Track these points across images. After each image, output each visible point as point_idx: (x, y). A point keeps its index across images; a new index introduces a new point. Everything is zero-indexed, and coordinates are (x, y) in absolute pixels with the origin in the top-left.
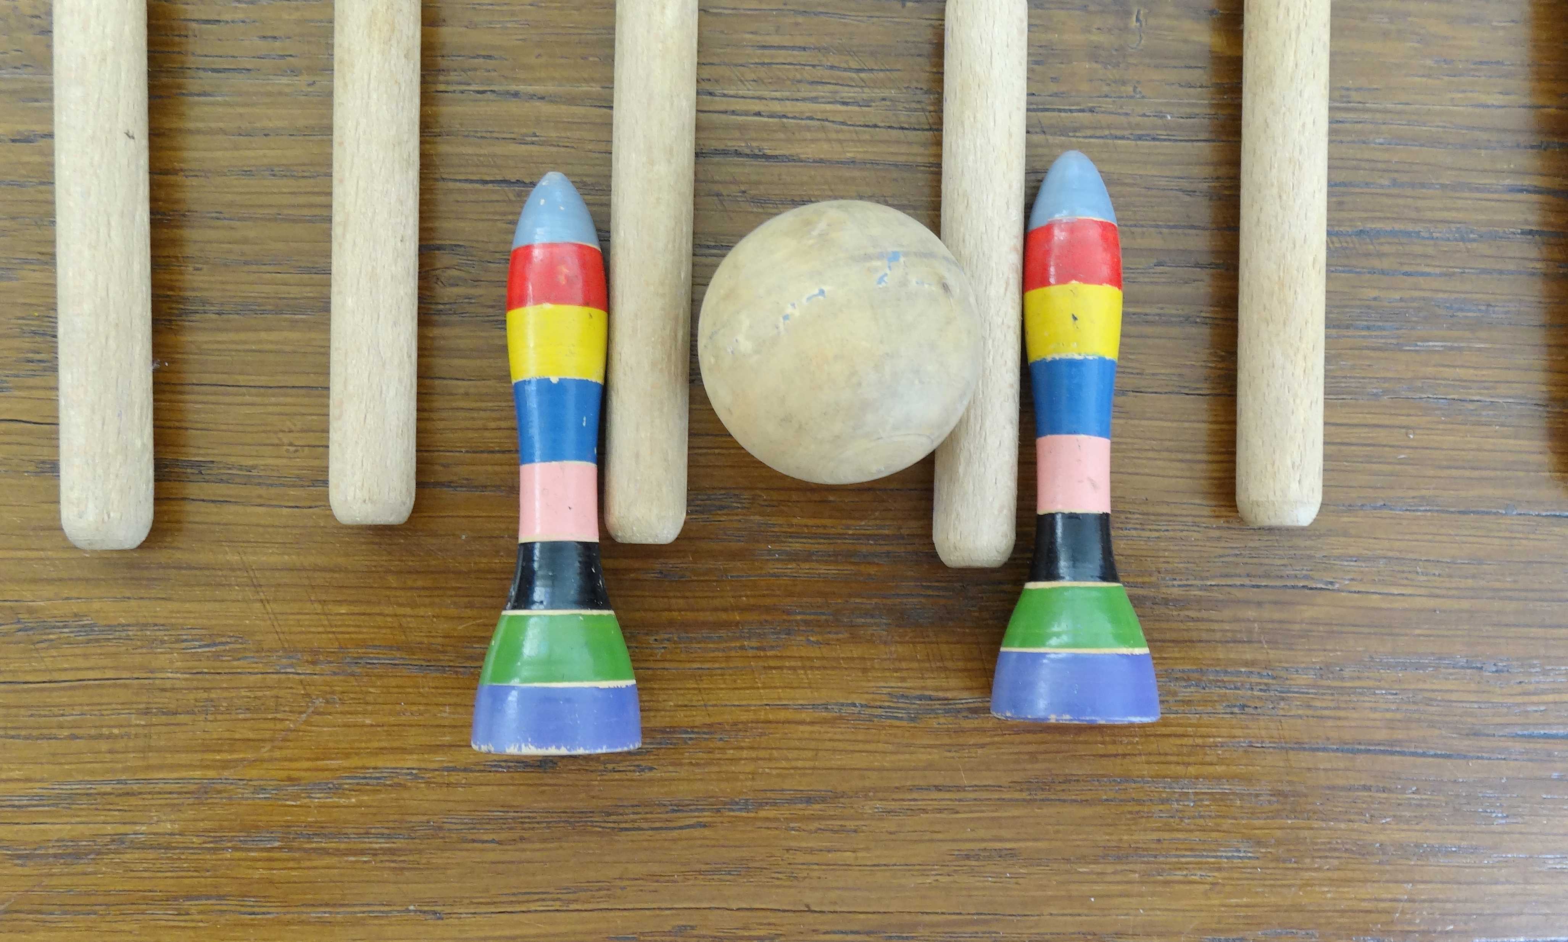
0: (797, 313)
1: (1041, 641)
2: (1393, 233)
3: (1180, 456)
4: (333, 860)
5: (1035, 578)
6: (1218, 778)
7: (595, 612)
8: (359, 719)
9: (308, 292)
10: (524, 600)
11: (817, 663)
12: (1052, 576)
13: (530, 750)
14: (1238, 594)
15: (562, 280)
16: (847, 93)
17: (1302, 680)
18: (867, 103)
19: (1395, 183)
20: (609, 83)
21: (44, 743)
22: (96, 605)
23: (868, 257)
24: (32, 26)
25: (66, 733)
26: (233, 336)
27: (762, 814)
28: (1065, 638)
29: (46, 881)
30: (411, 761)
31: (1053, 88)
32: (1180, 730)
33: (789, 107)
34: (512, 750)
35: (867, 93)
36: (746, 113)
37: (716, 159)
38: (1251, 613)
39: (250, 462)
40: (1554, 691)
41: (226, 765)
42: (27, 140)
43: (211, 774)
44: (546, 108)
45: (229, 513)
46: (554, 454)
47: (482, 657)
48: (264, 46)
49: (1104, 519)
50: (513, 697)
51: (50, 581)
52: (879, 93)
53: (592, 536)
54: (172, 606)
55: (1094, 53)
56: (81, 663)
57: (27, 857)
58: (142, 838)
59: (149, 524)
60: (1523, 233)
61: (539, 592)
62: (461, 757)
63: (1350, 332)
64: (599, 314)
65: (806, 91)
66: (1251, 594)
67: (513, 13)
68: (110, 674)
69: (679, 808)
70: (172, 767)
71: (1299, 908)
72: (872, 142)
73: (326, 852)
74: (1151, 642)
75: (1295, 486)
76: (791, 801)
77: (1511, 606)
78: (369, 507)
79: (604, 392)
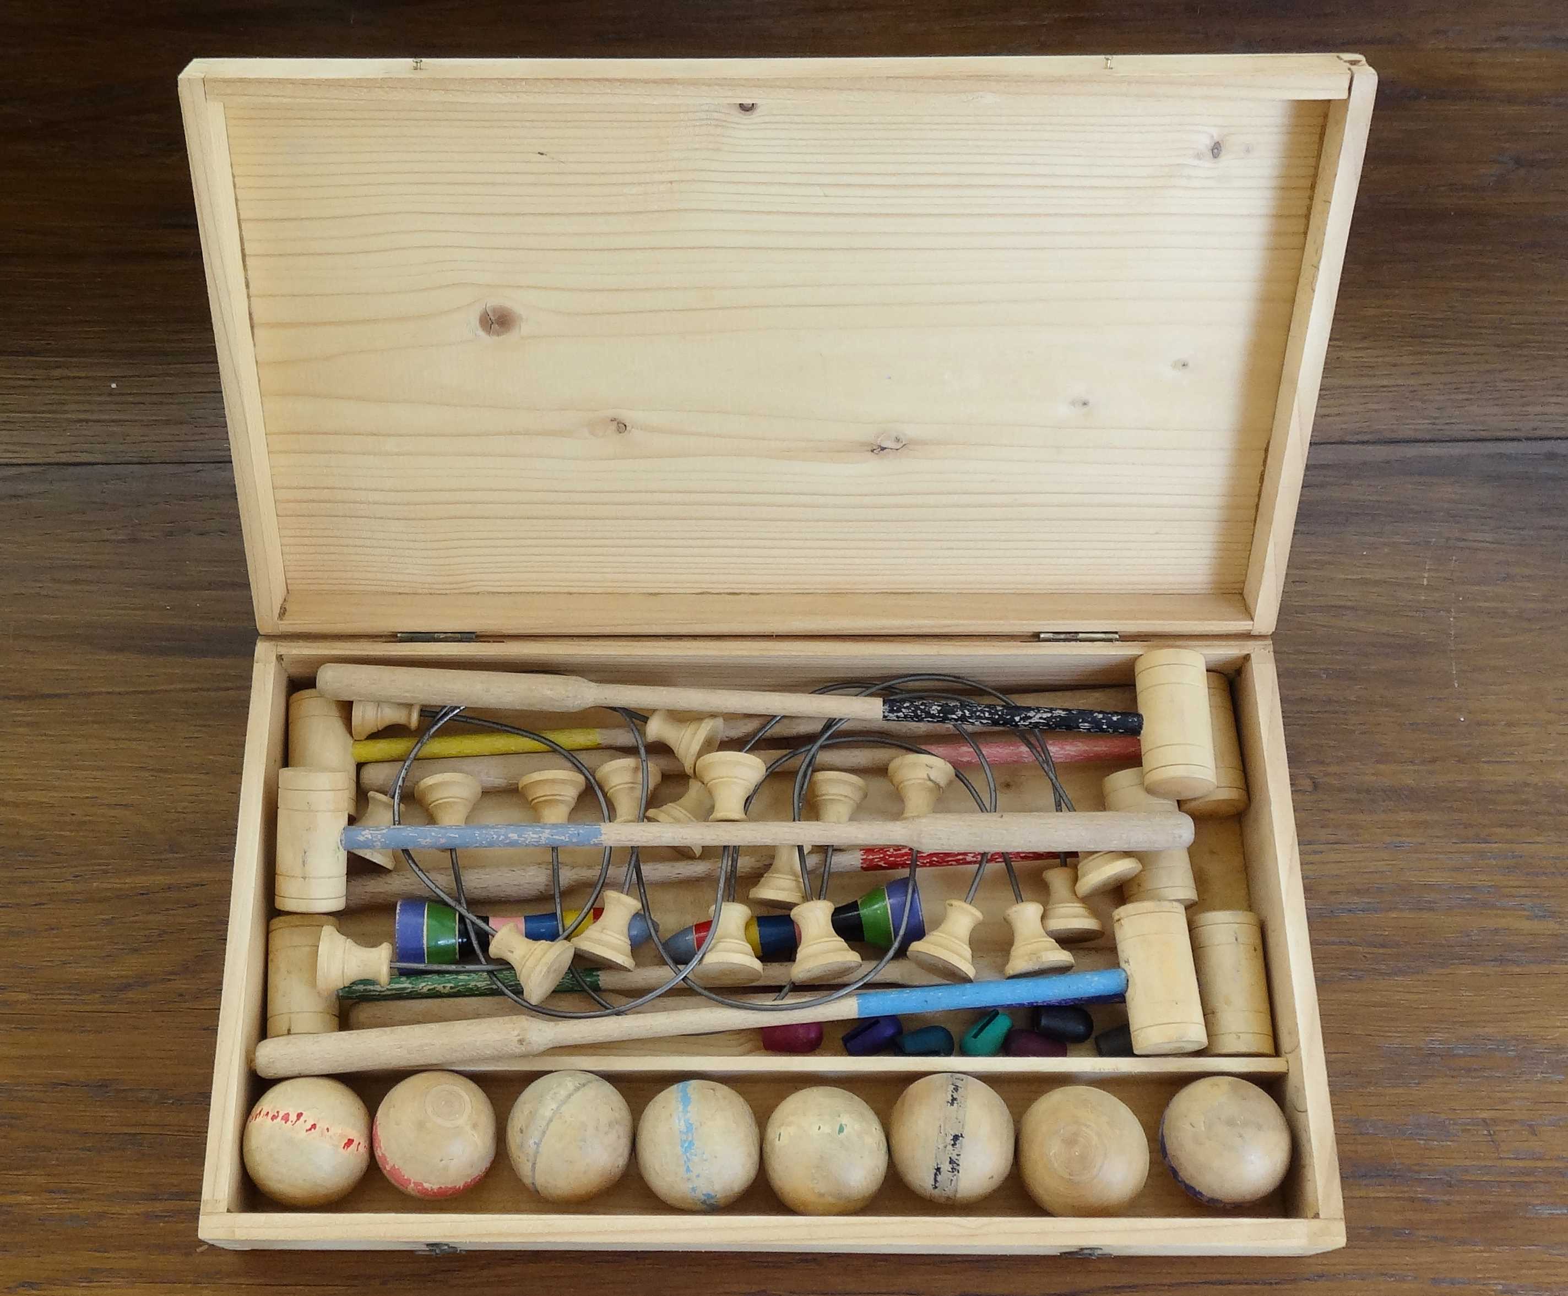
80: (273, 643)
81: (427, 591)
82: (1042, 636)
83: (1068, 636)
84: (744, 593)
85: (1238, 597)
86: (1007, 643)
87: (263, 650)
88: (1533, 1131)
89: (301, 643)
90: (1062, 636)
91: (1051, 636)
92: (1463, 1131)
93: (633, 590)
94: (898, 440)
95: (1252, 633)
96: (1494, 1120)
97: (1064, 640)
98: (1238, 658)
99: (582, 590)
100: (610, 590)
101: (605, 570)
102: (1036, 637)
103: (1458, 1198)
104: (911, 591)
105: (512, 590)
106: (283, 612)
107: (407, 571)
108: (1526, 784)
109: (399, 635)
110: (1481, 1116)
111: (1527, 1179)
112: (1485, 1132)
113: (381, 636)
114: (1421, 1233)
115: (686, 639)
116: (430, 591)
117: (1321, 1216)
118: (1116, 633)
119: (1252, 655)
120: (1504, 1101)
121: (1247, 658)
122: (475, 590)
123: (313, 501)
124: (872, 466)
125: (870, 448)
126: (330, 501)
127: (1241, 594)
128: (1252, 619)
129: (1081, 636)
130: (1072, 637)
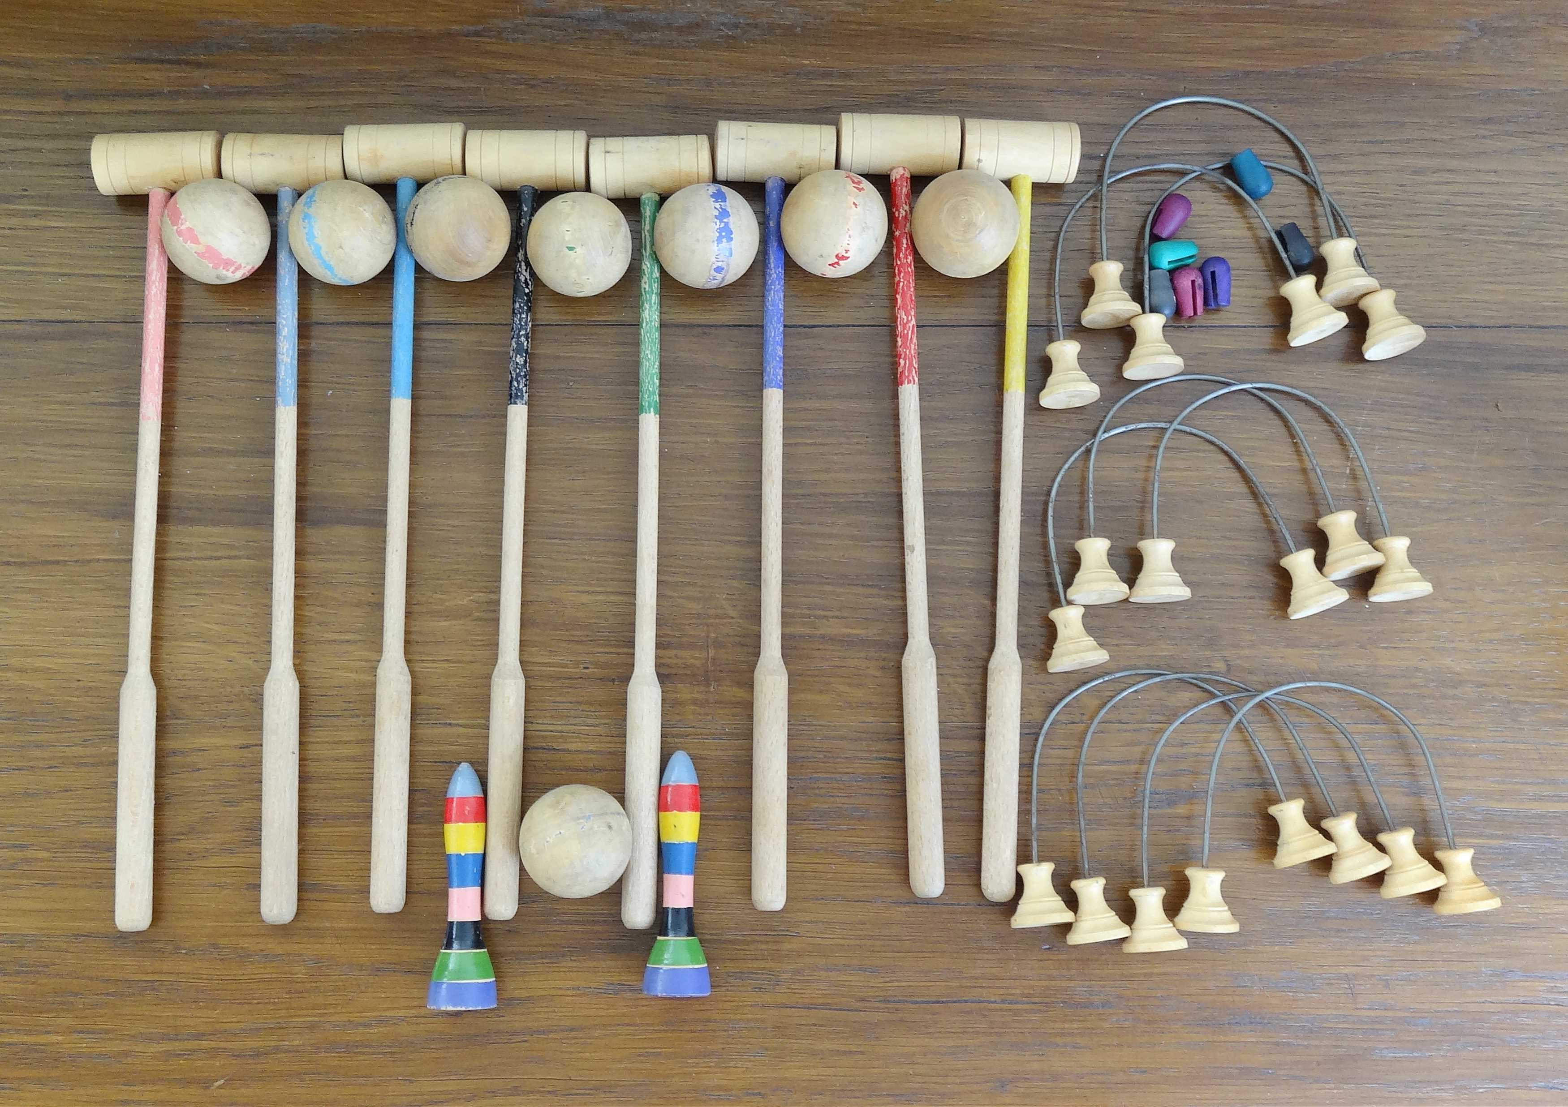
0: (551, 841)
1: (660, 962)
2: (825, 778)
3: (732, 877)
4: (366, 1057)
5: (660, 935)
6: (749, 1020)
7: (478, 951)
8: (379, 995)
9: (362, 810)
10: (449, 946)
11: (575, 969)
12: (666, 935)
13: (451, 1008)
14: (757, 938)
15: (466, 812)
16: (589, 721)
17: (785, 976)
18: (597, 726)
19: (825, 756)
20: (487, 719)
21: (247, 1006)
22: (270, 946)
23: (579, 818)
24: (249, 699)
25: (255, 1001)
26: (330, 829)
27: (550, 1036)
28: (670, 961)
29: (246, 1066)
30: (401, 1013)
31: (678, 718)
32: (732, 999)
33: (564, 728)
34: (443, 1008)
35: (598, 721)
36: (545, 731)
37: (534, 751)
38: (764, 947)
39: (335, 883)
40: (897, 981)
41: (321, 1015)
42: (247, 747)
43: (316, 1019)
44: (462, 730)
45: (326, 906)
46: (462, 884)
47: (432, 968)
48: (345, 706)
49: (689, 910)
50: (444, 986)
51: (250, 935)
52: (603, 721)
53: (478, 918)
54: (301, 946)
55: (695, 702)
56: (262, 971)
57: (238, 1056)
58: (287, 1047)
59: (295, 910)
60: (882, 778)
61: (455, 945)
62: (422, 1011)
63: (806, 822)
64: (483, 824)
65: (572, 721)
66: (762, 938)
67: (449, 690)
68: (274, 976)
69: (514, 1033)
70: (299, 1016)
71: (785, 1079)
72: (600, 742)
73: (363, 1053)
74: (708, 960)
75: (769, 894)
76: (563, 1031)
77: (879, 943)
78: (387, 906)
79: (484, 855)
88: (1387, 985)
92: (1328, 984)
96: (1356, 976)
103: (1317, 1043)
108: (1417, 669)
110: (1343, 971)
111: (1377, 1026)
112: (1346, 986)
114: (1282, 1072)
120: (1366, 958)
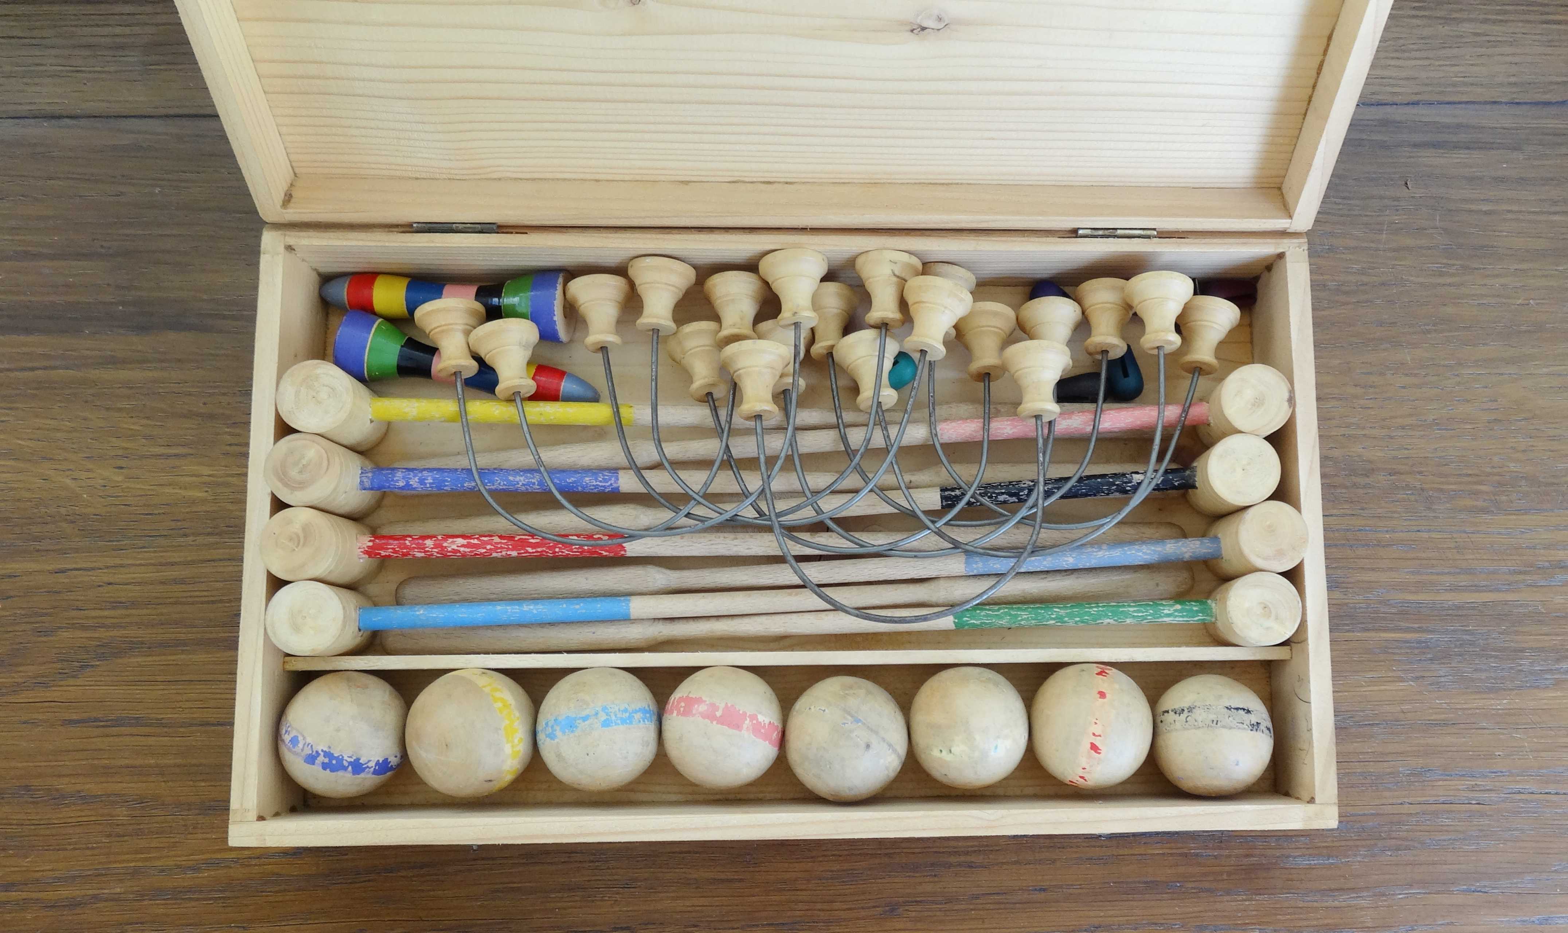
4: (195, 904)
21: (61, 852)
22: (88, 786)
25: (71, 847)
29: (61, 918)
39: (161, 716)
41: (146, 860)
43: (141, 864)
48: (173, 525)
54: (123, 785)
57: (51, 907)
69: (359, 872)
70: (120, 861)
73: (193, 900)
76: (412, 868)
80: (280, 232)
81: (445, 176)
82: (1080, 232)
83: (1107, 232)
84: (779, 182)
85: (1276, 191)
86: (1044, 239)
87: (269, 240)
89: (312, 233)
90: (1101, 233)
91: (1088, 232)
93: (662, 178)
94: (940, 19)
95: (1289, 231)
97: (1102, 236)
98: (1271, 256)
99: (610, 177)
100: (638, 178)
101: (631, 156)
102: (1074, 233)
103: (1227, 852)
104: (950, 182)
105: (536, 176)
106: (288, 199)
107: (420, 155)
109: (415, 225)
113: (397, 226)
114: (1190, 885)
115: (717, 231)
116: (449, 176)
117: (1317, 801)
118: (1154, 229)
119: (1287, 254)
121: (1281, 256)
122: (495, 176)
123: (302, 77)
124: (915, 47)
125: (909, 28)
126: (319, 78)
127: (1280, 189)
128: (1291, 217)
129: (1119, 232)
130: (1110, 233)
